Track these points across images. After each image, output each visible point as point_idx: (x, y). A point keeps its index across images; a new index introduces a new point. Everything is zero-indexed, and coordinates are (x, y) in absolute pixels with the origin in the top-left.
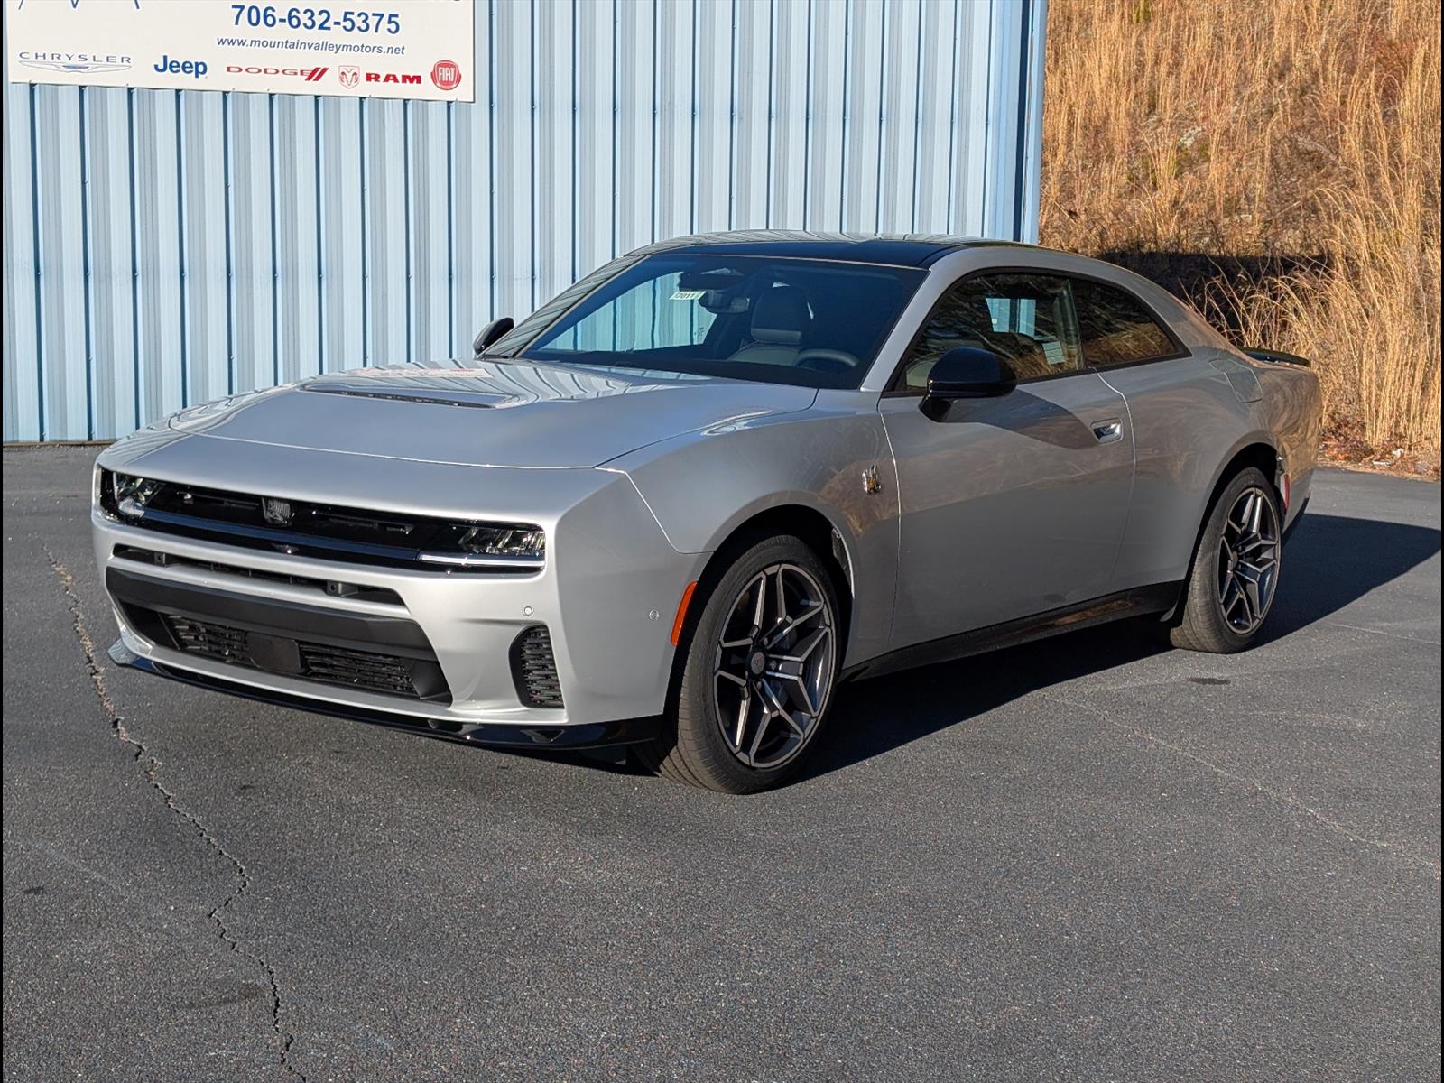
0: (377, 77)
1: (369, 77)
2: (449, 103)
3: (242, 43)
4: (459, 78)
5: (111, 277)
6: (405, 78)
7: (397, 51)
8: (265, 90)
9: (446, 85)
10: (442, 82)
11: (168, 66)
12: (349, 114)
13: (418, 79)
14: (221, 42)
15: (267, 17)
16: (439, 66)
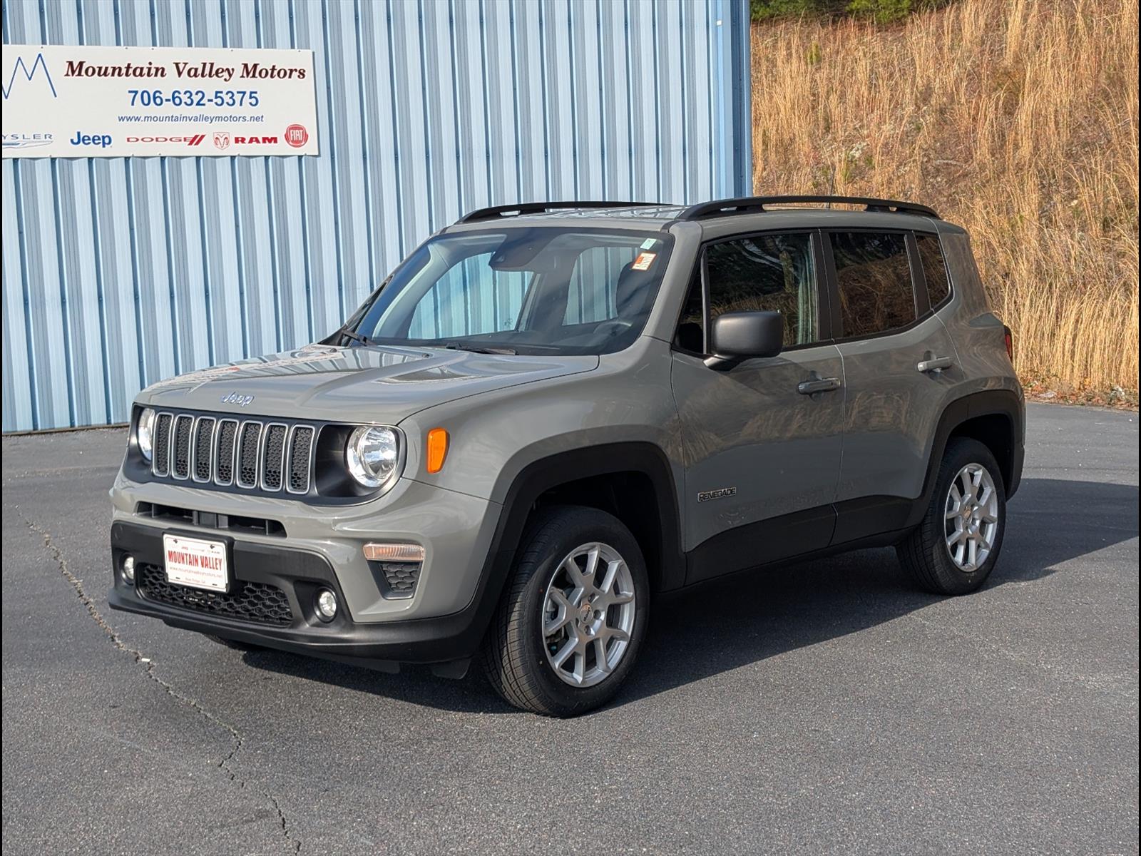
0: (243, 140)
1: (237, 140)
2: (300, 157)
3: (138, 119)
4: (306, 137)
5: (45, 304)
6: (265, 140)
7: (257, 119)
8: (158, 154)
9: (297, 143)
10: (293, 141)
11: (81, 140)
12: (223, 168)
13: (275, 140)
14: (121, 119)
15: (154, 98)
16: (290, 129)
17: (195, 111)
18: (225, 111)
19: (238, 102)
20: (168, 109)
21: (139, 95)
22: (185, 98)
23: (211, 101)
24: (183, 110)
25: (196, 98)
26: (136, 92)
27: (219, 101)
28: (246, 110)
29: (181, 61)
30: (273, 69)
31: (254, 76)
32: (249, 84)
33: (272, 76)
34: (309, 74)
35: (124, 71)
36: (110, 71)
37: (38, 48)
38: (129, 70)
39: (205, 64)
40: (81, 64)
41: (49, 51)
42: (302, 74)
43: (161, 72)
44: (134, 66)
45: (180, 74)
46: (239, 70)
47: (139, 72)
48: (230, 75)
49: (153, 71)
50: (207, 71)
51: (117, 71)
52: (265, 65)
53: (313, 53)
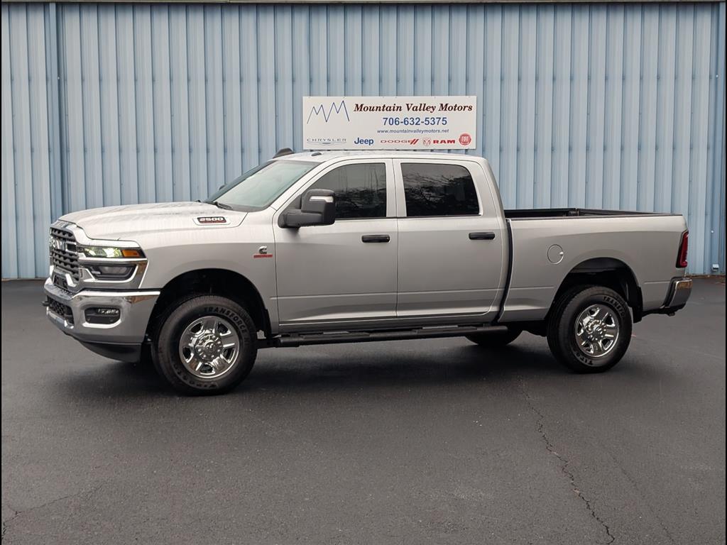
0: (438, 142)
1: (434, 142)
2: (466, 150)
3: (387, 131)
4: (470, 140)
6: (448, 141)
7: (445, 131)
8: (395, 149)
9: (465, 143)
10: (463, 142)
11: (360, 141)
13: (454, 141)
14: (379, 132)
15: (396, 121)
16: (461, 136)
17: (415, 127)
18: (430, 127)
19: (436, 123)
20: (402, 127)
21: (388, 120)
22: (410, 121)
23: (423, 122)
24: (409, 127)
25: (416, 122)
26: (387, 119)
27: (427, 122)
28: (441, 127)
29: (410, 103)
30: (456, 105)
31: (445, 110)
32: (443, 114)
33: (455, 110)
34: (474, 108)
35: (382, 108)
36: (375, 108)
37: (342, 98)
38: (385, 108)
39: (421, 104)
40: (362, 105)
41: (346, 99)
42: (470, 108)
43: (400, 108)
44: (386, 106)
45: (409, 109)
46: (438, 107)
47: (389, 109)
48: (434, 110)
49: (396, 108)
50: (422, 108)
51: (378, 108)
52: (452, 104)
53: (477, 98)
